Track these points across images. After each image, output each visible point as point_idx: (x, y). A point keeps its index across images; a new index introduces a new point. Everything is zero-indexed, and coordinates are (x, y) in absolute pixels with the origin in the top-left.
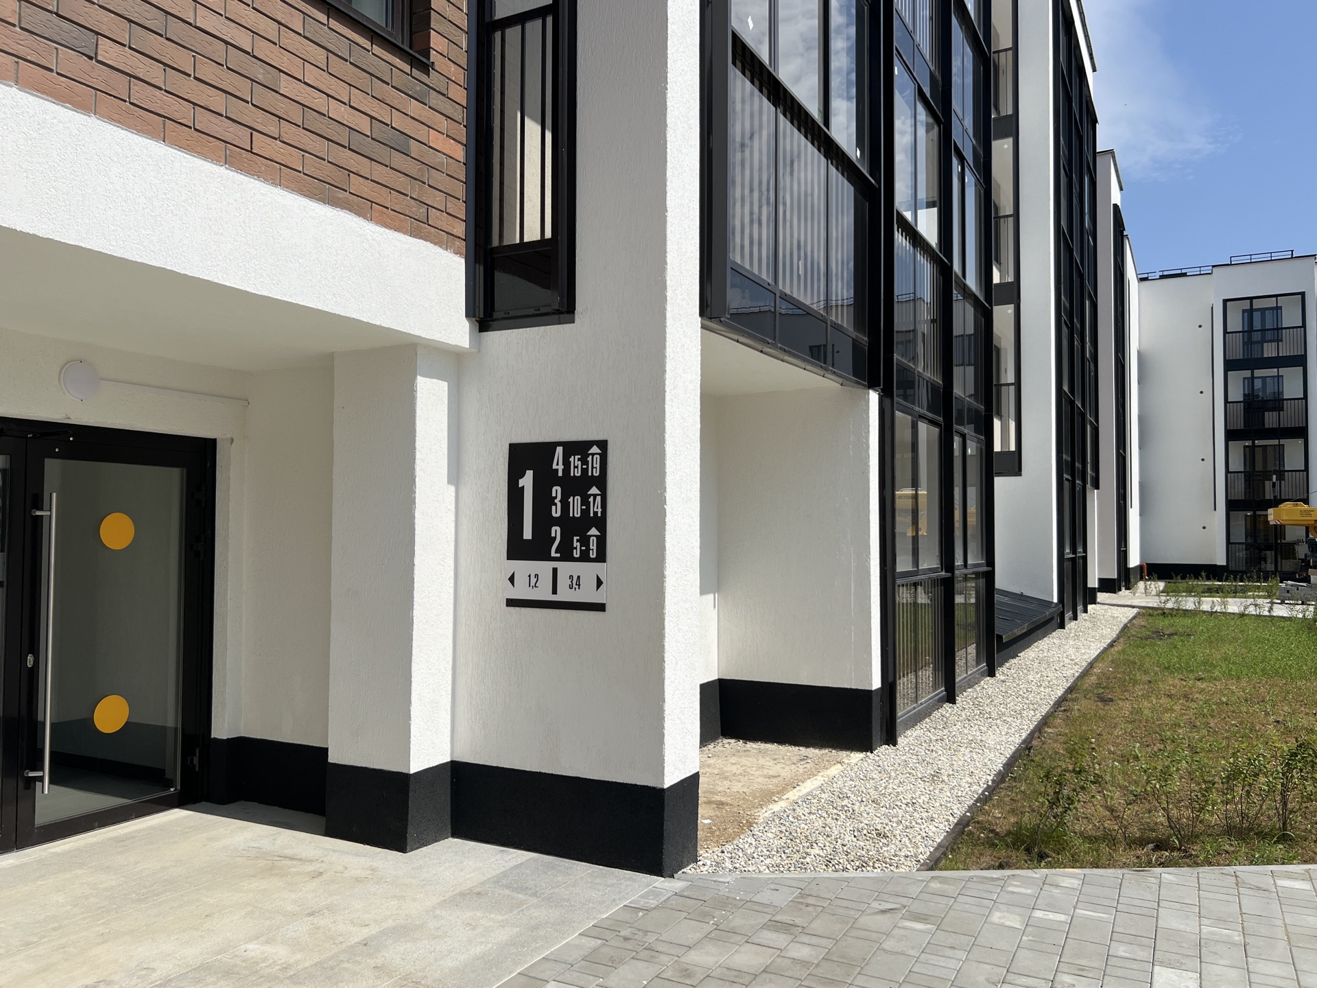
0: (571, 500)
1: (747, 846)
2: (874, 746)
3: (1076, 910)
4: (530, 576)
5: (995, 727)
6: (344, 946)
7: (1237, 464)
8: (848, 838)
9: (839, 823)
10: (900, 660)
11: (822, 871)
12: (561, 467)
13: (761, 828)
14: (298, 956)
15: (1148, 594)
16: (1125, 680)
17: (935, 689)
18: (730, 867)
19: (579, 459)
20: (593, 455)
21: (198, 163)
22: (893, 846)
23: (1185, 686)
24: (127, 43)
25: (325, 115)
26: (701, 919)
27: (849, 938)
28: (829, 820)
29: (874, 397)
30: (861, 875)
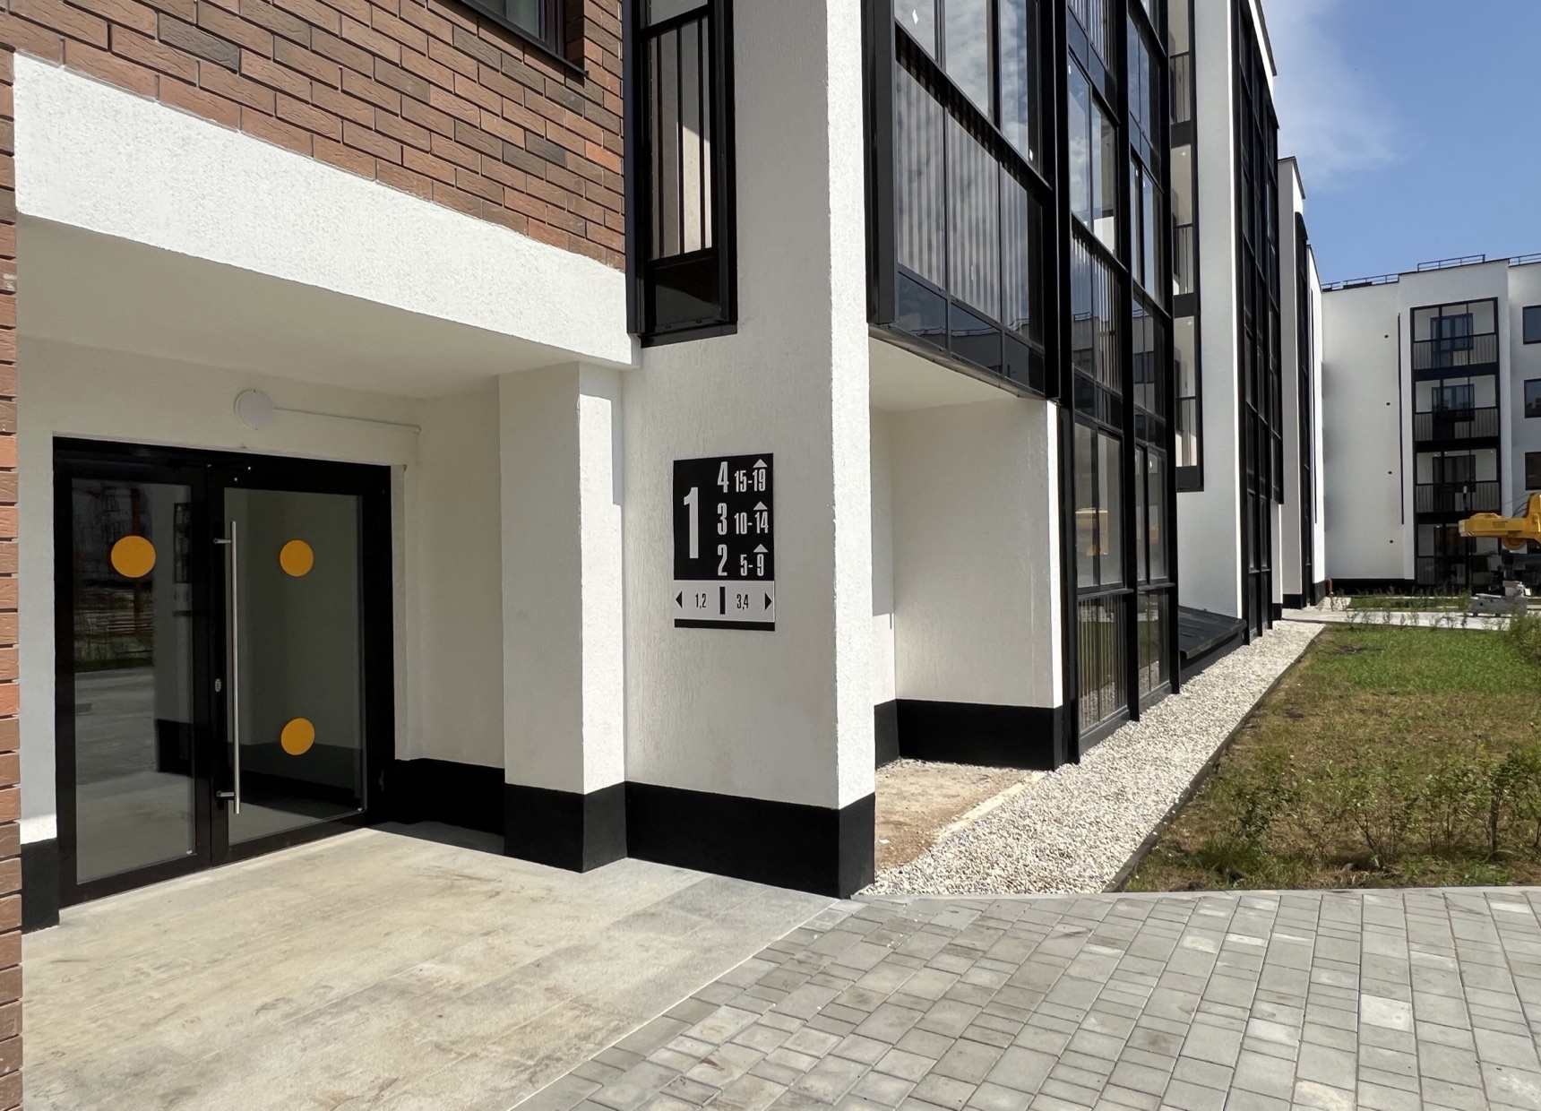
0: (737, 516)
1: (925, 866)
2: (1055, 766)
3: (1274, 935)
4: (697, 596)
5: (1180, 744)
6: (518, 966)
7: (1426, 477)
8: (1031, 858)
9: (1020, 843)
10: (1082, 679)
11: (1003, 892)
12: (725, 484)
13: (941, 848)
14: (472, 977)
15: (1334, 610)
16: (1315, 696)
17: (1118, 707)
18: (908, 888)
19: (744, 474)
20: (759, 469)
21: (348, 177)
22: (1077, 866)
23: (1378, 701)
24: (271, 56)
25: (477, 128)
26: (877, 942)
27: (1033, 964)
28: (1010, 840)
29: (1052, 408)
30: (1044, 897)
